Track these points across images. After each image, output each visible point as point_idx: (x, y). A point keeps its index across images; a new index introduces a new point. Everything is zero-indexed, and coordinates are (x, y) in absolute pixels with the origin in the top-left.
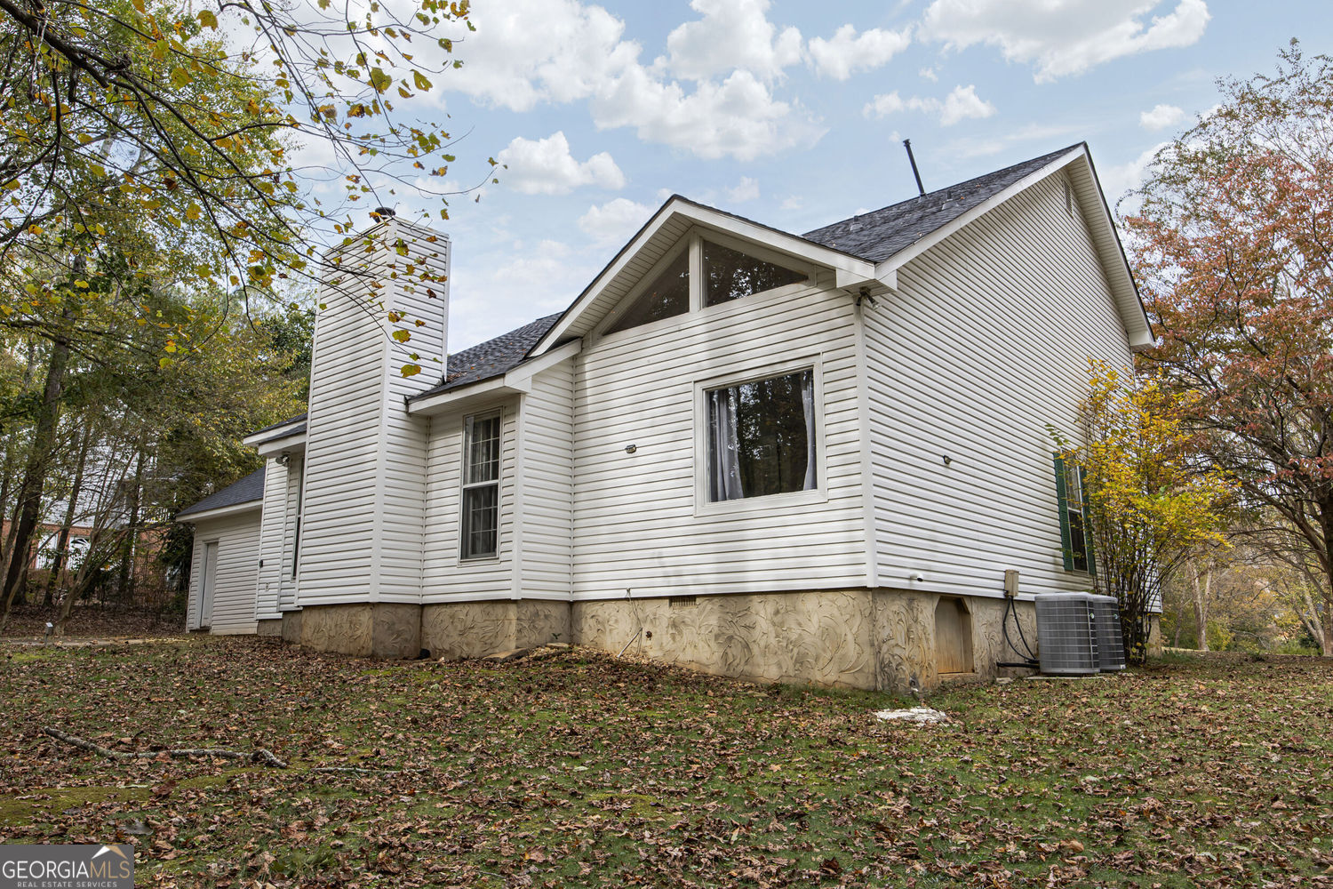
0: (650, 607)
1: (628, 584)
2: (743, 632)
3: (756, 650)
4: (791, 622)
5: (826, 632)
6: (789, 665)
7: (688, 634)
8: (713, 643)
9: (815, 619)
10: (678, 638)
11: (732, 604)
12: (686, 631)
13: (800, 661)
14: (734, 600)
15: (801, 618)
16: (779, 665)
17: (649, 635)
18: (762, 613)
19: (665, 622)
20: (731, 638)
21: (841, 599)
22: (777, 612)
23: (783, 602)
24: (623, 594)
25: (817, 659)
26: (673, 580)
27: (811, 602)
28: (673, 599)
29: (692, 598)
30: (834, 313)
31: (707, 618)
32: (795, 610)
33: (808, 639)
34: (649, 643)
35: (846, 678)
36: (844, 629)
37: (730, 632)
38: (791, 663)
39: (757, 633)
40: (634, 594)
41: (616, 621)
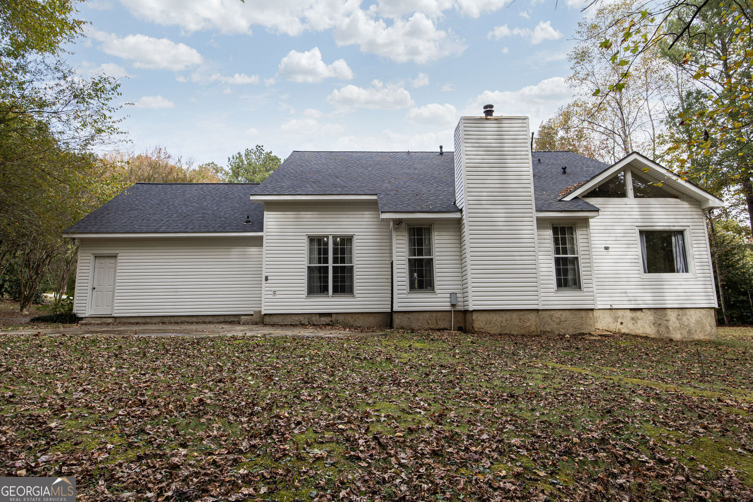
0: (620, 313)
1: (610, 303)
2: (665, 322)
3: (671, 328)
4: (684, 319)
5: (698, 322)
6: (685, 333)
7: (640, 323)
8: (652, 327)
9: (694, 318)
10: (635, 325)
11: (659, 312)
12: (639, 322)
13: (689, 332)
14: (659, 311)
15: (688, 317)
16: (681, 334)
17: (622, 323)
18: (673, 315)
19: (629, 318)
20: (660, 324)
21: (703, 311)
22: (679, 315)
23: (680, 312)
24: (609, 307)
25: (696, 331)
26: (633, 302)
27: (692, 312)
28: (631, 309)
29: (641, 309)
30: (694, 213)
31: (649, 317)
32: (686, 314)
33: (692, 325)
34: (621, 326)
35: (707, 338)
36: (705, 321)
37: (660, 322)
38: (686, 333)
39: (671, 323)
40: (614, 307)
41: (604, 318)
